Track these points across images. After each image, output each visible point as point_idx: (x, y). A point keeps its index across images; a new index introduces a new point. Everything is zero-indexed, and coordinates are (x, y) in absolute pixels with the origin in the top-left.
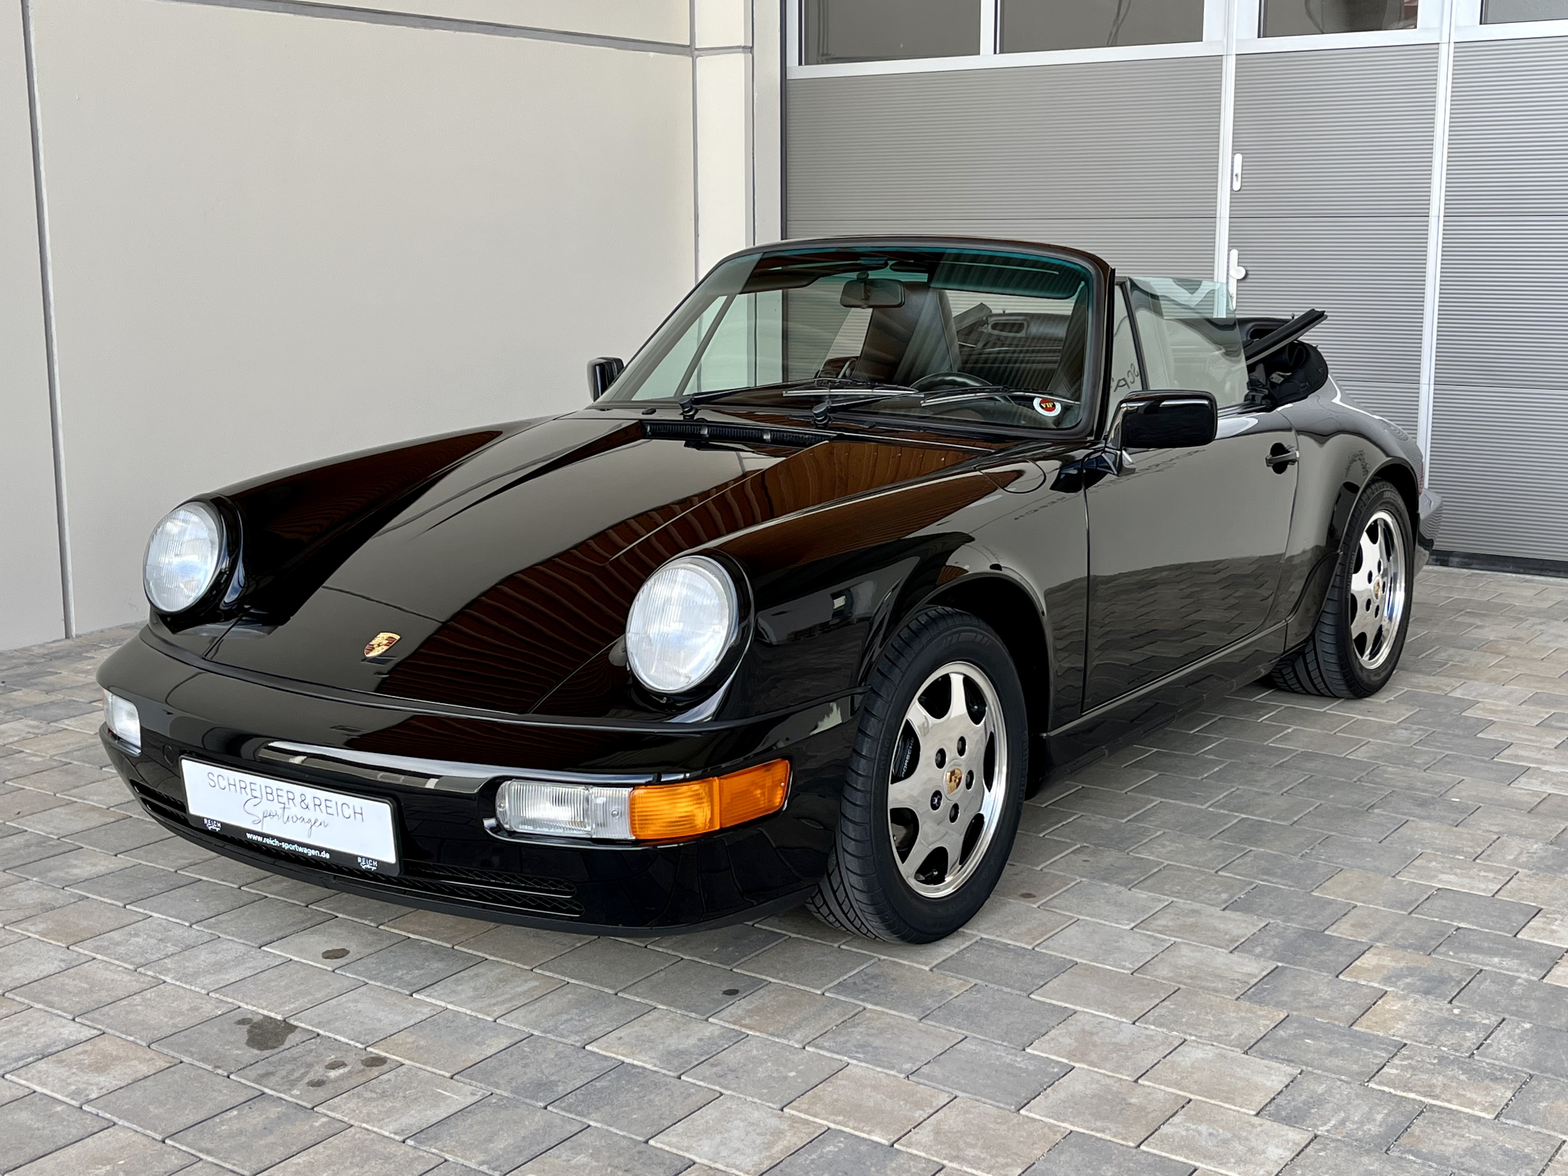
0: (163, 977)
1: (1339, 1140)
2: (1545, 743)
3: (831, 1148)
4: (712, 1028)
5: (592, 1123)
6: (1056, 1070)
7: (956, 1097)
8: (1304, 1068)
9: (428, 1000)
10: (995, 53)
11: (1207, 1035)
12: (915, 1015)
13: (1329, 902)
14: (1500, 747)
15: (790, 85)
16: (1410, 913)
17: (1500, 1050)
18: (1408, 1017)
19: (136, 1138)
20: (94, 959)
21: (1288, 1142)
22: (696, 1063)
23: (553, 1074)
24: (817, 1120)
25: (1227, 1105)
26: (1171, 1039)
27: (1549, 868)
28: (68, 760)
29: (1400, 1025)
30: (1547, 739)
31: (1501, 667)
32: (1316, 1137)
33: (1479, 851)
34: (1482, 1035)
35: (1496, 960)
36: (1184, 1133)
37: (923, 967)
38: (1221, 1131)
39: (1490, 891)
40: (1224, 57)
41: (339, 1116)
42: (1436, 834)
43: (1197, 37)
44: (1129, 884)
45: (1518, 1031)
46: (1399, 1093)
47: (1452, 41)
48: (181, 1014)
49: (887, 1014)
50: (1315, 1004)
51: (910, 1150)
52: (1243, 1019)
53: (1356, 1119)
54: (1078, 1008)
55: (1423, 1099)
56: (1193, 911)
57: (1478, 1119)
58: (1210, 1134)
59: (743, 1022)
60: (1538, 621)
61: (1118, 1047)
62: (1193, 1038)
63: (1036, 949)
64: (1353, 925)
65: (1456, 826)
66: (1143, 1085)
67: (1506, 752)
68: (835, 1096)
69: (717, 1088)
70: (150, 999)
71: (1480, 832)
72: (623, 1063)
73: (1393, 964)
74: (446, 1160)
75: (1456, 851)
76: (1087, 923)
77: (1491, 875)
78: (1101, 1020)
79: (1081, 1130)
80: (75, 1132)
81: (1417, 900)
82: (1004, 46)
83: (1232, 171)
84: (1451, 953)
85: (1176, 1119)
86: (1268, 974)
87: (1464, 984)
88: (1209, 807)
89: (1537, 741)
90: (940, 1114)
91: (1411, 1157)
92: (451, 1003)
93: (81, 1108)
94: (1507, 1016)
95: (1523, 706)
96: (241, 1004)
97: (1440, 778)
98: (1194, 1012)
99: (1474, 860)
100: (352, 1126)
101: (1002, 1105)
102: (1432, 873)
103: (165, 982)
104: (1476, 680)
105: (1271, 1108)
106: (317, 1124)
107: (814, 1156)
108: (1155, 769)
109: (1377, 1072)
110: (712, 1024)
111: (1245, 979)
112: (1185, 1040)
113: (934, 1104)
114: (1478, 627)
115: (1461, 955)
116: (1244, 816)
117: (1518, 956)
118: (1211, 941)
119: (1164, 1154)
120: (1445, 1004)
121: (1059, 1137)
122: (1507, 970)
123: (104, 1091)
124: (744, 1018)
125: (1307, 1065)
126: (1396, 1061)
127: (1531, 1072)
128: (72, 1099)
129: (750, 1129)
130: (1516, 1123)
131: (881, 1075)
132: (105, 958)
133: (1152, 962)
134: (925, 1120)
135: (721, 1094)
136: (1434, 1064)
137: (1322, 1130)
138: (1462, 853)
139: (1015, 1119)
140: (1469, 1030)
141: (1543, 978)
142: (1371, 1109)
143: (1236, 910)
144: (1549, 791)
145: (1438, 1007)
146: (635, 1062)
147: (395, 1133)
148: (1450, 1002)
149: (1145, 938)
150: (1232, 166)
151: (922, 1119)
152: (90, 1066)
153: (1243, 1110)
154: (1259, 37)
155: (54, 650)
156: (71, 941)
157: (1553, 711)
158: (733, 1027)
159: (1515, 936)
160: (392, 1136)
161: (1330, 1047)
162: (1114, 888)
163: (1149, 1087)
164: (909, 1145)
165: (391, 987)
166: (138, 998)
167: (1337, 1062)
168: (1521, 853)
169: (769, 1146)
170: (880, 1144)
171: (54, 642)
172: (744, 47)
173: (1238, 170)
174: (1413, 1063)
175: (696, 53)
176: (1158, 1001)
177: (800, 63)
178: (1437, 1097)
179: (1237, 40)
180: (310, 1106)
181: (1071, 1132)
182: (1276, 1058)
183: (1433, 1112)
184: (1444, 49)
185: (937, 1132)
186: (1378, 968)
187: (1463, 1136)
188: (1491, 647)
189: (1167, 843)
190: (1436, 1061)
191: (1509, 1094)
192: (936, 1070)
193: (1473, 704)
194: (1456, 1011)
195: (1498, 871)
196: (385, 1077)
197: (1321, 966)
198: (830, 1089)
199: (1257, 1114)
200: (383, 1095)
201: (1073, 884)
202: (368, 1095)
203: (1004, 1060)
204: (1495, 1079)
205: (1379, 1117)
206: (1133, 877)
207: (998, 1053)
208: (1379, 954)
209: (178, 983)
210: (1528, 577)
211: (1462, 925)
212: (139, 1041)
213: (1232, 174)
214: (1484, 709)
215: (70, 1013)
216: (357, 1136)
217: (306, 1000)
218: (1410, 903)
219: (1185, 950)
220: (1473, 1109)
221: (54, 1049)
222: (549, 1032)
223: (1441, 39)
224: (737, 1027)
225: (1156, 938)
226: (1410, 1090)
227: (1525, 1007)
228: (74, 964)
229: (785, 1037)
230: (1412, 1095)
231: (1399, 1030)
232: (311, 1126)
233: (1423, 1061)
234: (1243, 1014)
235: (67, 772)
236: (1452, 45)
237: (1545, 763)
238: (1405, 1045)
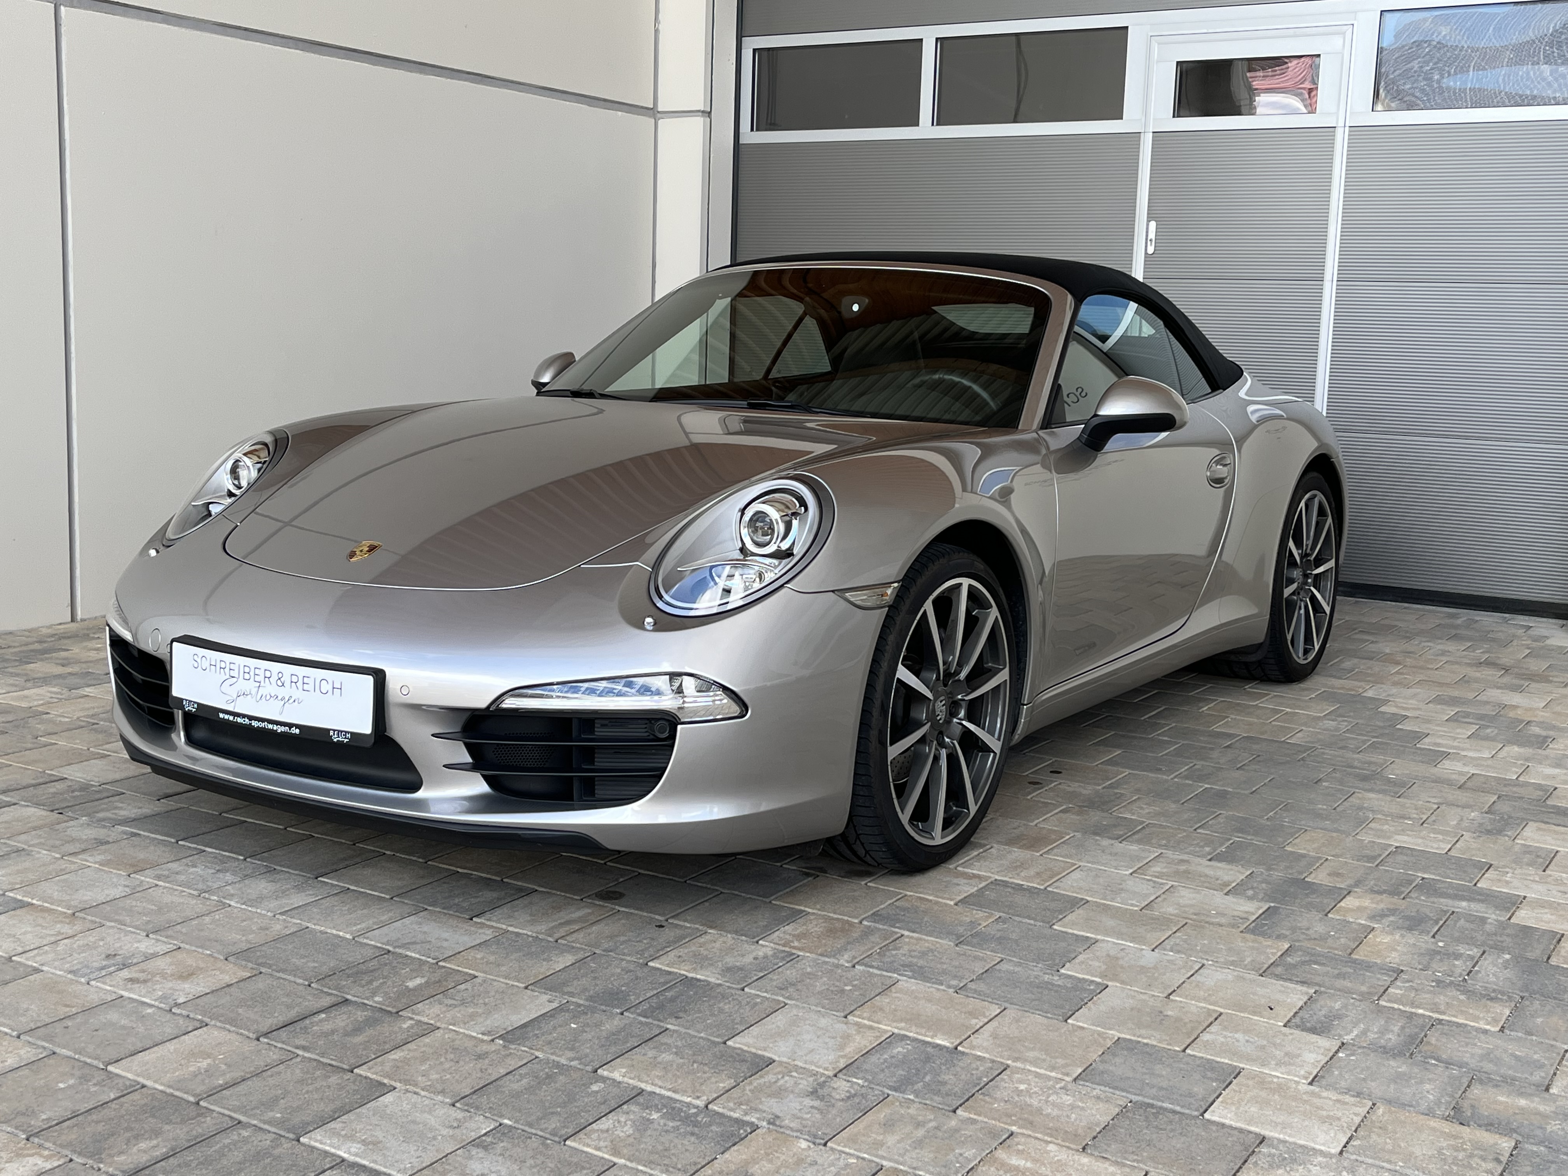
0: (228, 902)
1: (1364, 1047)
2: (1458, 734)
3: (900, 1049)
4: (764, 949)
5: (669, 1026)
6: (1092, 987)
7: (1005, 1009)
8: (1317, 988)
9: (488, 923)
10: (933, 125)
11: (1222, 960)
12: (950, 941)
13: (1303, 856)
14: (1420, 736)
15: (742, 149)
16: (1377, 866)
17: (1488, 975)
18: (1399, 948)
19: (233, 1036)
20: (157, 885)
21: (1319, 1047)
22: (756, 978)
23: (622, 986)
24: (881, 1026)
25: (1256, 1018)
26: (1190, 963)
27: (1488, 832)
28: (96, 721)
29: (1394, 954)
30: (1458, 731)
31: (1402, 674)
32: (1343, 1044)
33: (1425, 817)
34: (1470, 964)
35: (1464, 904)
36: (1223, 1040)
37: (948, 902)
38: (1256, 1039)
39: (1443, 849)
40: (1142, 135)
41: (425, 1020)
42: (1383, 804)
43: (1117, 114)
44: (1121, 839)
45: (1500, 961)
46: (1407, 1009)
47: (1347, 125)
48: (253, 932)
49: (925, 940)
50: (1313, 937)
51: (973, 1052)
52: (1253, 948)
53: (1376, 1030)
54: (1099, 937)
55: (1431, 1014)
56: (1182, 861)
57: (1486, 1032)
58: (1247, 1041)
59: (792, 944)
60: (1424, 639)
61: (1143, 970)
62: (1210, 962)
63: (1049, 889)
64: (1329, 875)
65: (1399, 797)
66: (1176, 1001)
67: (1426, 740)
68: (893, 1007)
69: (781, 999)
70: (219, 920)
71: (1421, 803)
72: (687, 977)
73: (1374, 906)
74: (537, 1057)
75: (1404, 817)
76: (1090, 869)
77: (1441, 837)
78: (1123, 947)
79: (1128, 1037)
80: (169, 1030)
81: (1380, 855)
82: (941, 118)
83: (1147, 236)
84: (1423, 898)
85: (1213, 1028)
86: (1263, 913)
87: (1441, 922)
88: (1175, 777)
89: (1450, 732)
90: (994, 1024)
91: (1433, 1062)
92: (511, 926)
93: (171, 1010)
94: (1487, 949)
95: (1430, 705)
96: (309, 925)
97: (1372, 759)
98: (1206, 942)
99: (1422, 824)
100: (438, 1028)
101: (1049, 1015)
102: (1388, 834)
103: (230, 906)
104: (1383, 683)
105: (1297, 1020)
106: (405, 1026)
107: (886, 1056)
108: (1118, 747)
109: (1384, 992)
110: (763, 946)
111: (1245, 915)
112: (1203, 965)
113: (987, 1014)
114: (1372, 642)
115: (1432, 899)
116: (1206, 786)
117: (1482, 901)
118: (1205, 885)
119: (1209, 1057)
120: (1428, 938)
121: (1109, 1043)
122: (1477, 912)
123: (191, 997)
124: (792, 942)
125: (1320, 986)
126: (1398, 983)
127: (1521, 994)
128: (161, 1002)
129: (819, 1033)
130: (1520, 1034)
131: (931, 989)
132: (167, 885)
133: (1156, 901)
134: (981, 1027)
135: (786, 1004)
136: (1433, 986)
137: (1347, 1038)
138: (1409, 818)
139: (1064, 1028)
140: (1456, 959)
141: (1510, 919)
142: (1386, 1022)
143: (1220, 861)
144: (1472, 772)
145: (1425, 941)
146: (699, 977)
147: (483, 1034)
148: (1433, 937)
149: (1145, 882)
150: (1147, 232)
151: (978, 1027)
152: (172, 975)
153: (1272, 1022)
154: (1174, 117)
155: (62, 631)
156: (131, 870)
157: (1457, 710)
158: (784, 949)
159: (1475, 885)
160: (480, 1036)
161: (1336, 972)
162: (1105, 842)
163: (1181, 1002)
164: (973, 1047)
165: (451, 912)
166: (207, 919)
167: (1347, 984)
168: (1462, 820)
169: (842, 1047)
170: (945, 1047)
171: (60, 624)
172: (703, 112)
173: (1152, 235)
174: (1414, 985)
175: (659, 115)
176: (1170, 932)
177: (752, 130)
178: (1443, 1013)
179: (1154, 119)
180: (394, 1010)
181: (1119, 1038)
182: (1290, 980)
183: (1443, 1024)
184: (1339, 133)
185: (995, 1036)
186: (1360, 909)
187: (1475, 1045)
188: (1390, 659)
189: (1145, 806)
190: (1434, 984)
191: (1507, 1012)
192: (981, 986)
193: (1385, 702)
194: (1441, 944)
195: (1444, 833)
196: (463, 987)
197: (1309, 907)
198: (887, 1001)
199: (1285, 1026)
200: (463, 1002)
201: (1068, 837)
202: (450, 1002)
203: (1041, 979)
204: (1491, 999)
205: (1396, 1029)
206: (1121, 833)
207: (1036, 973)
208: (1359, 897)
209: (244, 907)
210: (1406, 605)
211: (1426, 876)
212: (216, 955)
213: (1147, 239)
214: (1397, 707)
215: (144, 931)
216: (447, 1036)
217: (371, 922)
218: (1374, 858)
219: (1184, 892)
220: (1478, 1022)
221: (135, 961)
222: (611, 951)
223: (1337, 123)
224: (787, 949)
225: (1154, 882)
226: (1419, 1008)
227: (1502, 942)
228: (138, 889)
229: (834, 956)
230: (1421, 1011)
231: (1394, 958)
232: (400, 1028)
233: (1422, 983)
234: (1251, 944)
235: (96, 730)
236: (1347, 129)
237: (1463, 750)
238: (1402, 971)
